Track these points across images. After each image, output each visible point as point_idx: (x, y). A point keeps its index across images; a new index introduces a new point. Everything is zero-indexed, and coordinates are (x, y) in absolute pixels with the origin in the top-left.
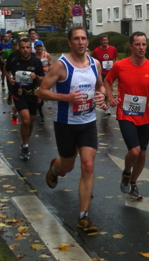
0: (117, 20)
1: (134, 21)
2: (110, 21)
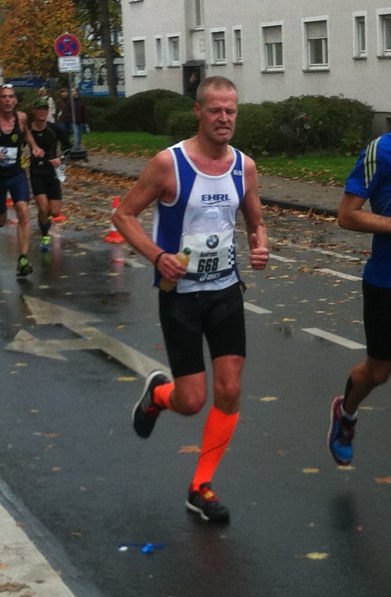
0: (175, 63)
1: (210, 67)
2: (161, 65)
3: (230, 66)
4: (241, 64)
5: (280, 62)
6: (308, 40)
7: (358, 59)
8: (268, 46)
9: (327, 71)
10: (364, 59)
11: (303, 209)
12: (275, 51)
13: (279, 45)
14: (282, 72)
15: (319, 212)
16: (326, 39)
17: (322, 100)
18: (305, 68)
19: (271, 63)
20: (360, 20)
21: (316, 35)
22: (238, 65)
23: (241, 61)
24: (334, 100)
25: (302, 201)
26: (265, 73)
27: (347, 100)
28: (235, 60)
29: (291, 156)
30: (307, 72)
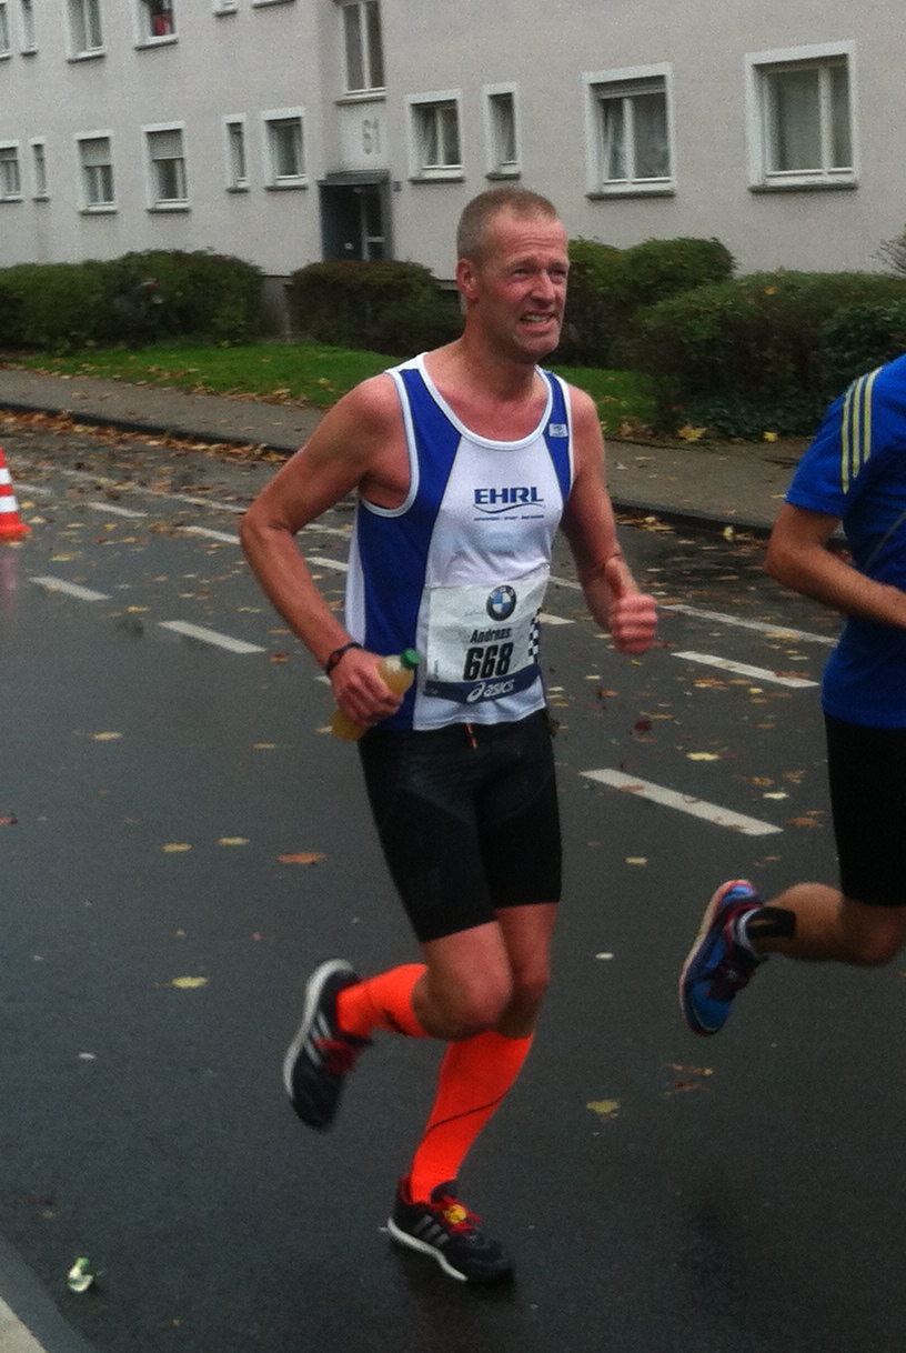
3: (28, 204)
4: (44, 200)
5: (109, 197)
6: (155, 161)
7: (236, 191)
8: (89, 169)
9: (185, 211)
10: (243, 191)
11: (155, 431)
12: (101, 178)
13: (107, 169)
14: (113, 213)
15: (181, 436)
16: (182, 159)
17: (179, 256)
18: (150, 206)
19: (94, 198)
20: (235, 128)
21: (166, 153)
22: (42, 201)
23: (46, 195)
24: (200, 258)
25: (153, 419)
26: (85, 214)
27: (220, 256)
28: (35, 194)
29: (134, 348)
30: (154, 212)
